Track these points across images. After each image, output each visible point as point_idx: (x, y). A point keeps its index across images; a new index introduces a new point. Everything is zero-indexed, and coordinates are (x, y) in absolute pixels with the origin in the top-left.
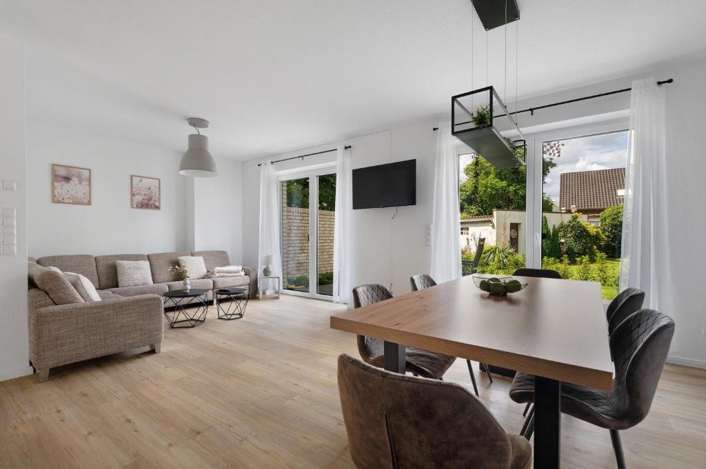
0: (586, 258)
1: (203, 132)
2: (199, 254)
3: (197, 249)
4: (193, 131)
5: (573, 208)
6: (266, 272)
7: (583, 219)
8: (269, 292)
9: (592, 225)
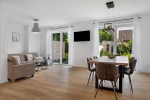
0: (125, 53)
1: (37, 22)
2: (30, 54)
3: (30, 52)
4: (35, 22)
5: (122, 40)
6: (49, 58)
7: (125, 43)
8: (49, 64)
9: (127, 45)
